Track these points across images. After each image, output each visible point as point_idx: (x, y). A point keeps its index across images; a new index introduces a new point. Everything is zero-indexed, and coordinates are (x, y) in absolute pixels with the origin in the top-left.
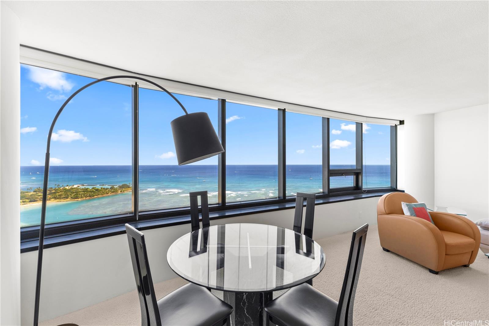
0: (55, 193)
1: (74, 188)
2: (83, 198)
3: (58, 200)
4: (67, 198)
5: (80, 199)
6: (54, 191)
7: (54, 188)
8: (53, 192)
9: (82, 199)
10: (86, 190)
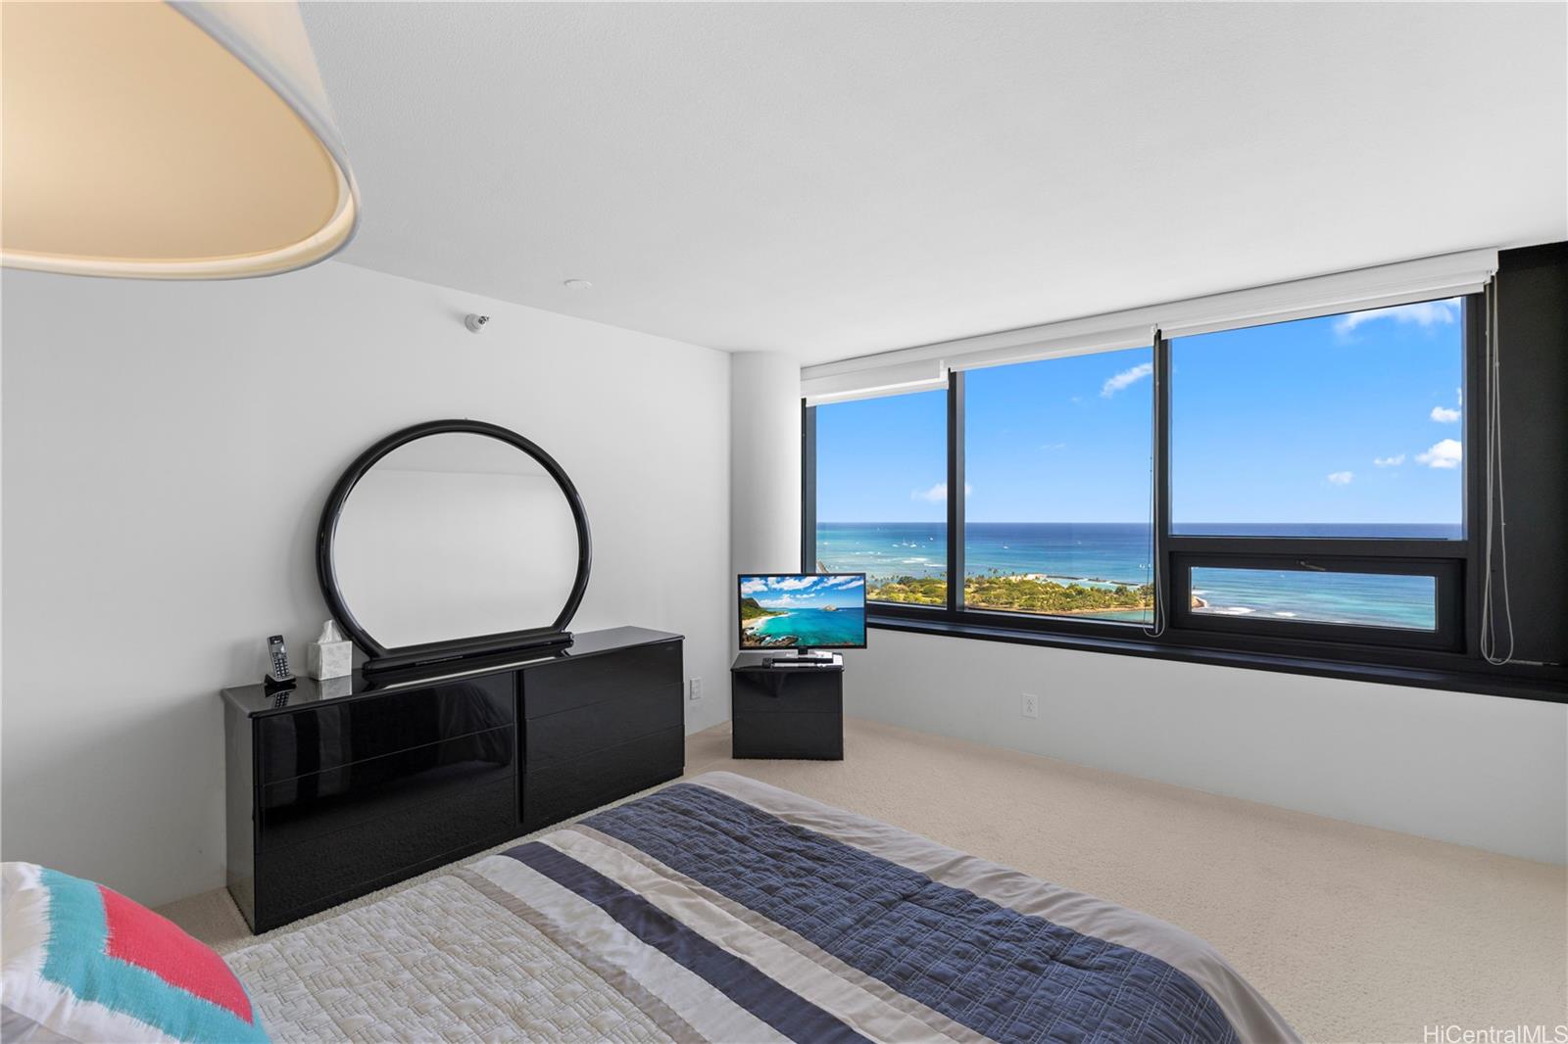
0: (987, 589)
1: (1028, 582)
2: (1045, 610)
6: (987, 585)
7: (986, 578)
8: (985, 586)
10: (1052, 590)
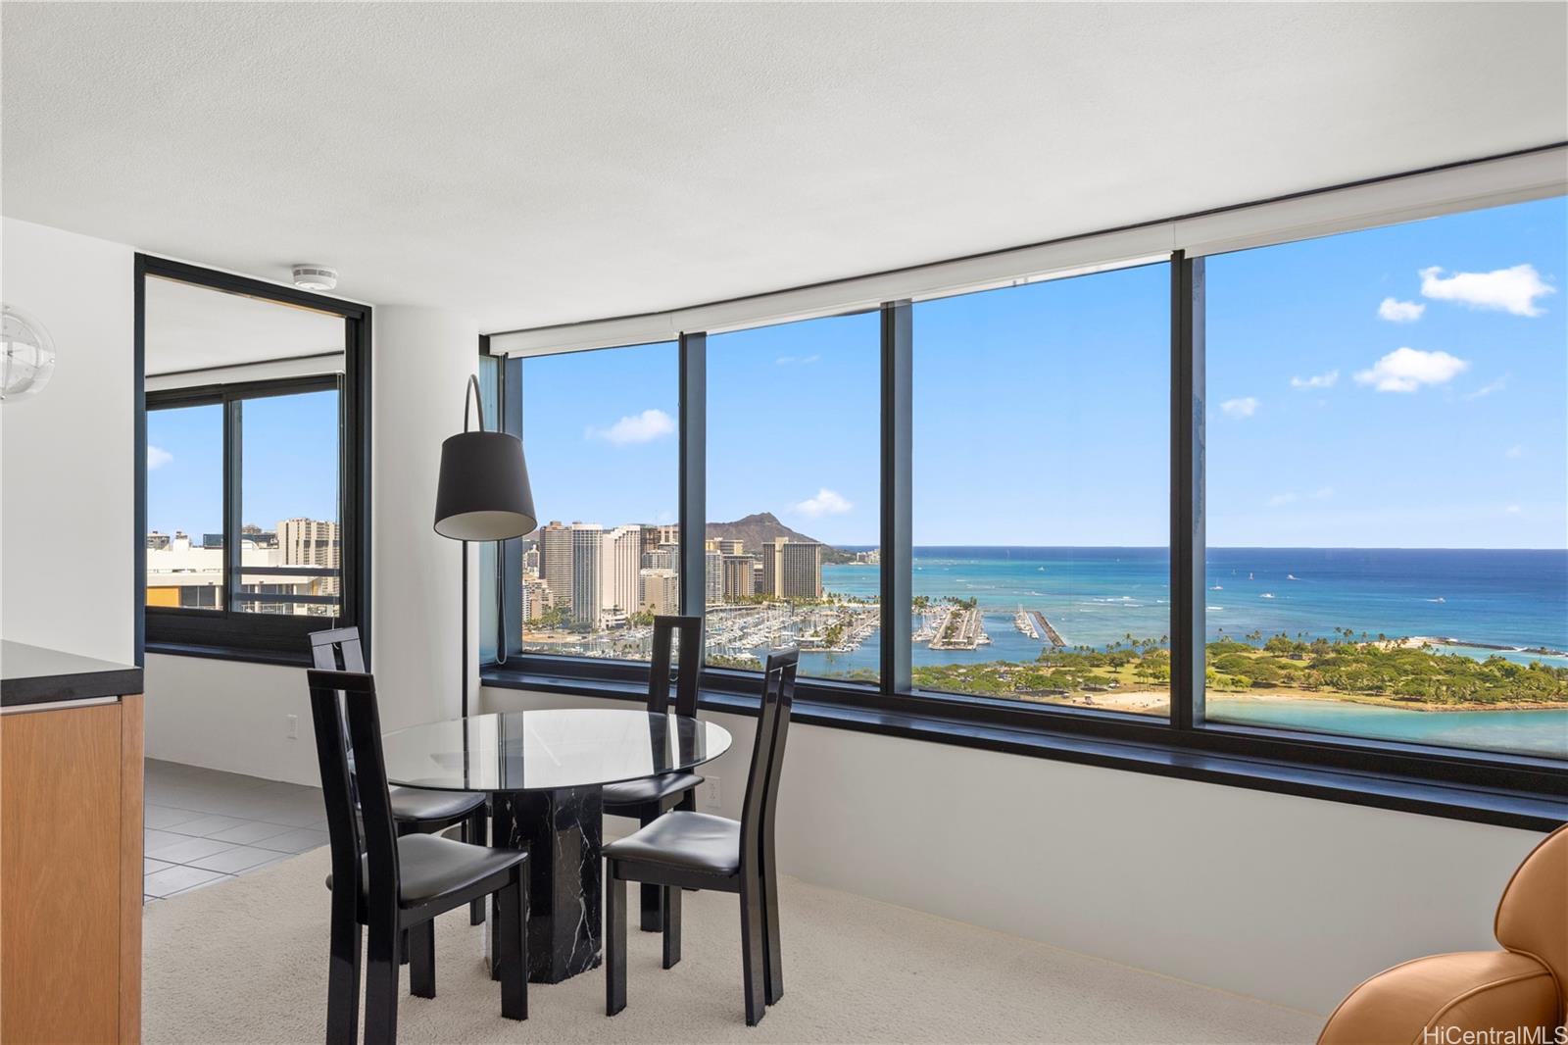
0: (1333, 662)
1: (1409, 652)
2: (1445, 702)
3: (1347, 697)
4: (1378, 690)
5: (1429, 706)
7: (1331, 644)
8: (1328, 657)
9: (1440, 706)
10: (1456, 668)
